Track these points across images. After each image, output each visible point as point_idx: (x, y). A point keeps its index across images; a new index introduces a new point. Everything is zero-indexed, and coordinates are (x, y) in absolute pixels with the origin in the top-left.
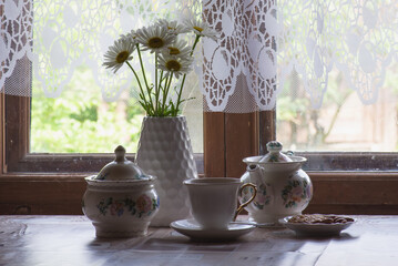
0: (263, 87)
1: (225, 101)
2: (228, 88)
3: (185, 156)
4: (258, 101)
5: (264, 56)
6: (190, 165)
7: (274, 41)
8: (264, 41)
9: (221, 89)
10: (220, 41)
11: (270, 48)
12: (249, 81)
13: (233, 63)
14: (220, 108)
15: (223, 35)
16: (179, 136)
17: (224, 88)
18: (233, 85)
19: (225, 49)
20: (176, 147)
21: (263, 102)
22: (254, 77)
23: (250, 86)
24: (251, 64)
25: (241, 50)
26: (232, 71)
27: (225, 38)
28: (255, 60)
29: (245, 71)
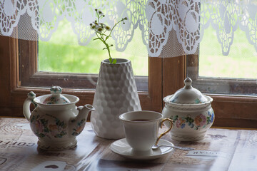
0: (188, 38)
1: (160, 50)
2: (162, 41)
3: (129, 91)
4: (184, 48)
5: (189, 16)
6: (133, 97)
7: (196, 6)
8: (190, 6)
9: (157, 41)
10: (156, 8)
11: (193, 11)
12: (178, 34)
13: (166, 22)
14: (157, 55)
15: (159, 3)
16: (125, 77)
17: (159, 41)
18: (166, 38)
19: (160, 13)
20: (123, 85)
21: (188, 48)
22: (182, 31)
23: (179, 38)
24: (180, 22)
25: (173, 13)
26: (165, 29)
27: (161, 5)
28: (183, 19)
29: (176, 27)
